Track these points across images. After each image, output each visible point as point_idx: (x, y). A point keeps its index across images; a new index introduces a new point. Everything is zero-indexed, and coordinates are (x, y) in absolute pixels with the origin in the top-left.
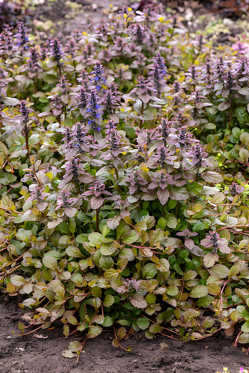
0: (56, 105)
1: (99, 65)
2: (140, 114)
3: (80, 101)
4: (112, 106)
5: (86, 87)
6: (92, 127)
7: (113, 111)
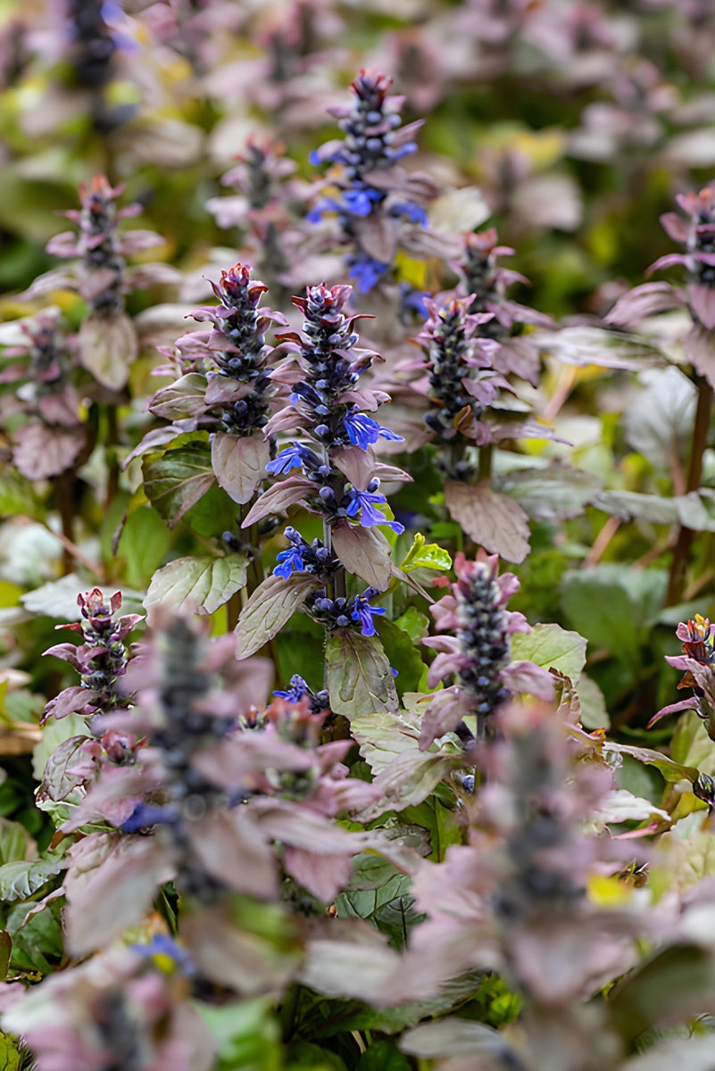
0: (39, 394)
1: (381, 96)
2: (680, 485)
3: (219, 379)
4: (475, 424)
5: (275, 263)
6: (309, 601)
7: (473, 457)
